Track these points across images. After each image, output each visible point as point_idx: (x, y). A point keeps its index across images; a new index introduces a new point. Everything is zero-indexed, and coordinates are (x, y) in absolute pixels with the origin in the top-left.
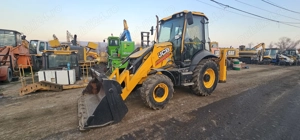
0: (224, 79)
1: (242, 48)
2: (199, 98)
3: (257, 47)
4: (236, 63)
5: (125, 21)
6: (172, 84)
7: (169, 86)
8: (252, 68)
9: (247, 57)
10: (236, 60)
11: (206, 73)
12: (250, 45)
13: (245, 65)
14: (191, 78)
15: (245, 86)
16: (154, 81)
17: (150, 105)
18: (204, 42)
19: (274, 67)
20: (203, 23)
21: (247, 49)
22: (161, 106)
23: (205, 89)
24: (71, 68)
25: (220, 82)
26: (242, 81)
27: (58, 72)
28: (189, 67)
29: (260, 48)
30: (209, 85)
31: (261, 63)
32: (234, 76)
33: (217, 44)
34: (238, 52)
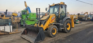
0: (73, 27)
1: (79, 14)
2: (66, 34)
3: (85, 14)
4: (77, 21)
5: (25, 2)
6: (57, 29)
7: (56, 29)
8: (83, 23)
9: (81, 18)
10: (77, 20)
11: (67, 25)
12: (82, 13)
13: (80, 22)
14: (63, 27)
15: (81, 29)
16: (52, 27)
17: (51, 35)
18: (66, 14)
19: (91, 22)
20: (65, 7)
21: (81, 15)
22: (54, 36)
23: (67, 30)
24: (11, 25)
25: (72, 28)
26: (79, 28)
27: (5, 27)
28: (62, 23)
29: (86, 14)
30: (68, 29)
31: (87, 21)
32: (76, 26)
33: (69, 13)
34: (77, 16)
